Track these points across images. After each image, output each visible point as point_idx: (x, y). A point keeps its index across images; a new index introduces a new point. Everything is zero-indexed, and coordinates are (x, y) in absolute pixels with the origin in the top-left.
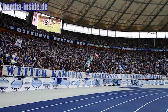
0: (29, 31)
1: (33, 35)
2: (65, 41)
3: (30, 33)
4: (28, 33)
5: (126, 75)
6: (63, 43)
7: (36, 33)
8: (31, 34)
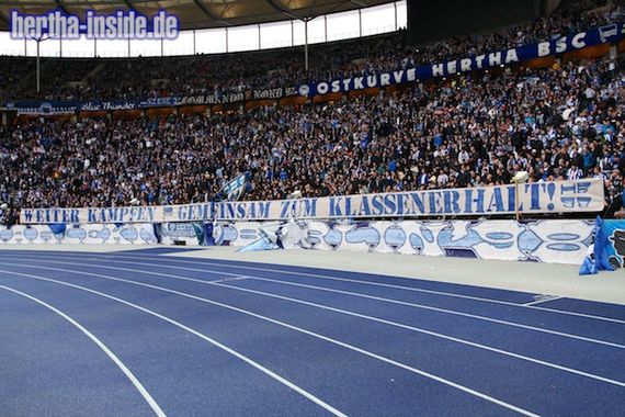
0: (349, 80)
1: (362, 87)
2: (479, 64)
3: (352, 84)
4: (347, 88)
5: (307, 202)
6: (475, 73)
7: (369, 78)
8: (356, 87)
